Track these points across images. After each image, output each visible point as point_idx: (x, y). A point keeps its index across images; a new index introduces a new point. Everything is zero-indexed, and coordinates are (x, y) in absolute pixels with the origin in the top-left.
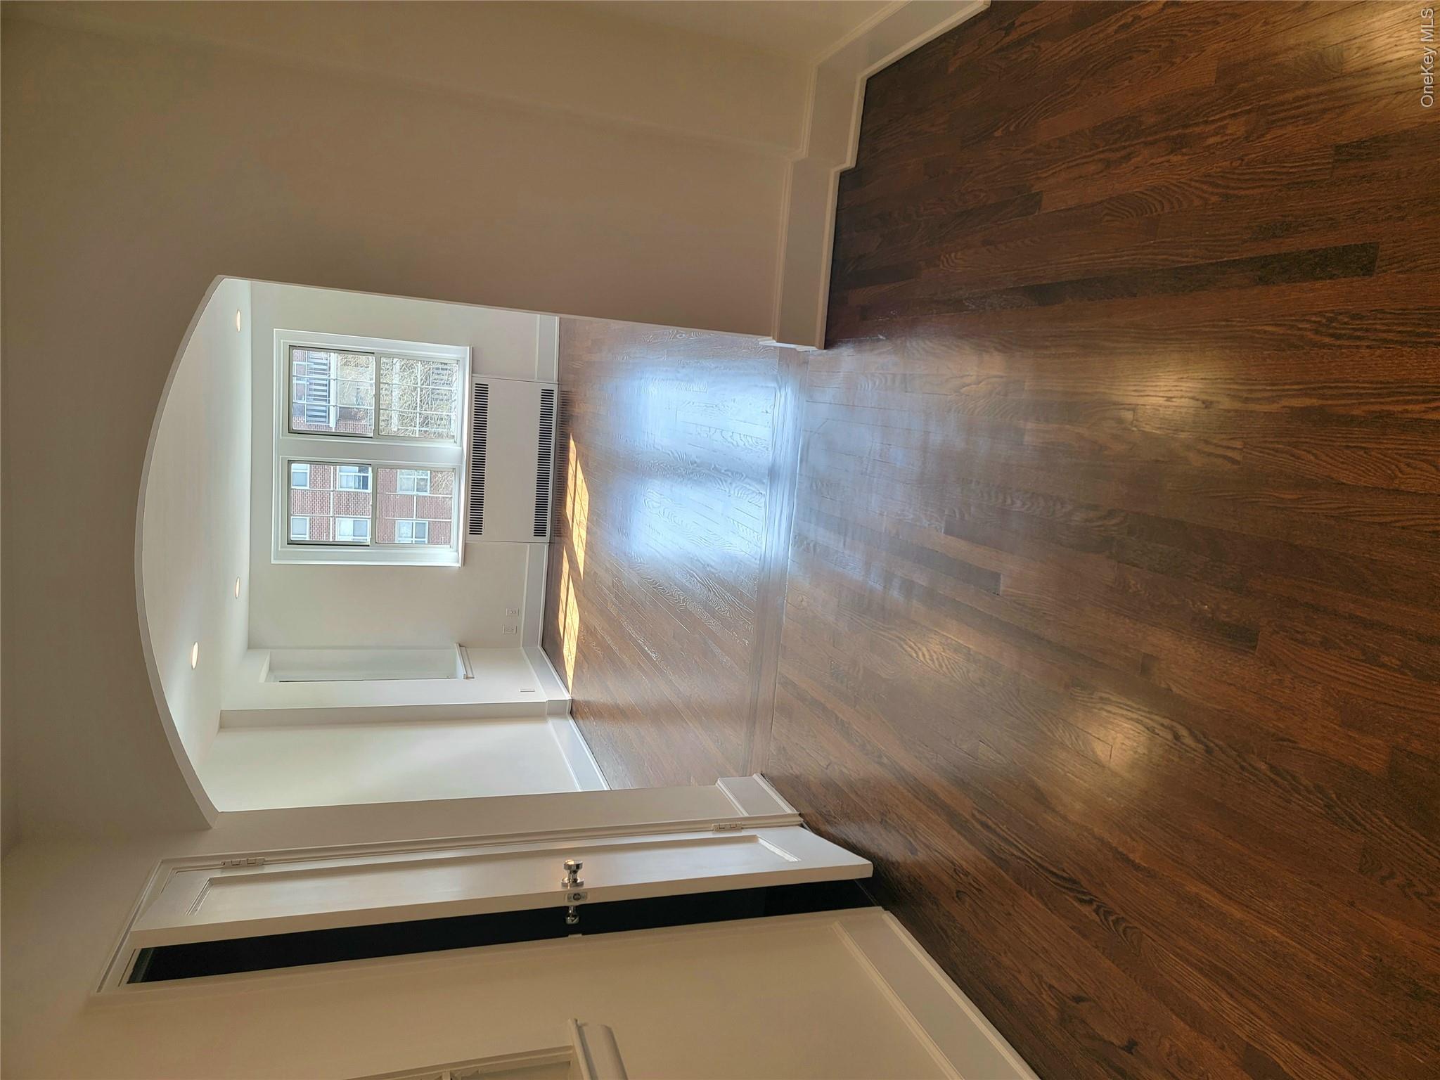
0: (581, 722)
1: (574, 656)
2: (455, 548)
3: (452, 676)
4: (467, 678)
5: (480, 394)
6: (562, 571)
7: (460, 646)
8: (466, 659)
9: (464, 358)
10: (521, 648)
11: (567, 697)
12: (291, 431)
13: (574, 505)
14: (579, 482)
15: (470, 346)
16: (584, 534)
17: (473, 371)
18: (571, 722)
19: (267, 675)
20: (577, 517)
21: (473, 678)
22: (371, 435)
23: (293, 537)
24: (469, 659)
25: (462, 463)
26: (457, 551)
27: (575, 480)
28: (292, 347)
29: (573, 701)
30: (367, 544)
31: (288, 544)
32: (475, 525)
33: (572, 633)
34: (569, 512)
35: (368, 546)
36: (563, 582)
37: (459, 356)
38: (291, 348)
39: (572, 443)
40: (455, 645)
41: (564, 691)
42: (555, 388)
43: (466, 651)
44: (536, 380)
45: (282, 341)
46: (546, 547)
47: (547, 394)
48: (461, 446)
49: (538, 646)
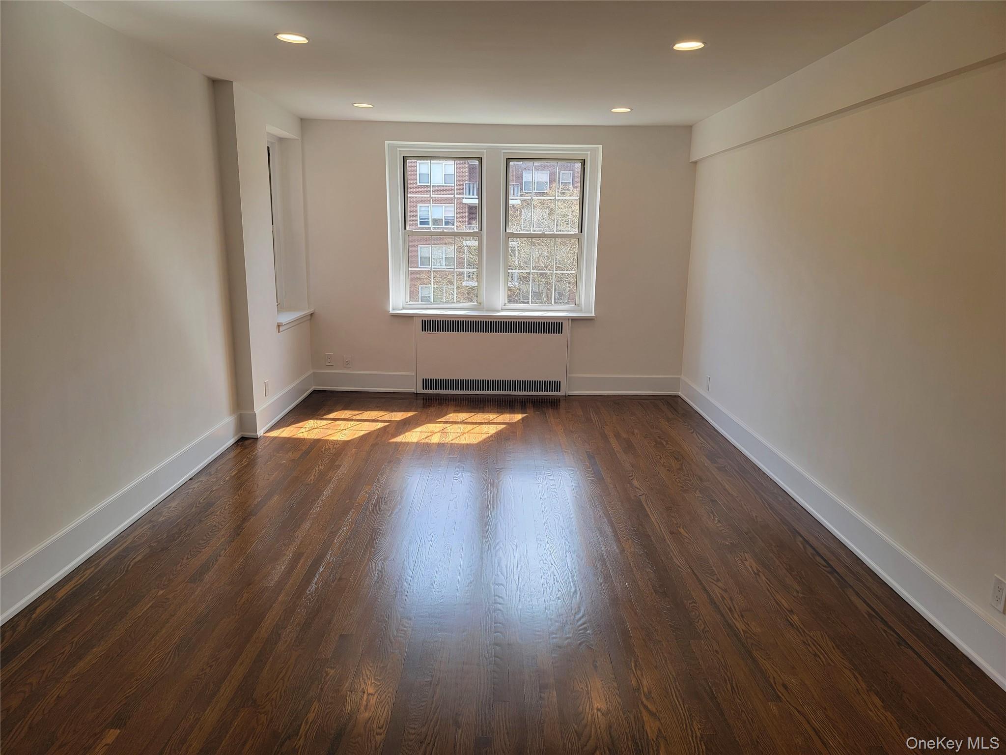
0: (232, 454)
1: (306, 436)
2: (407, 306)
3: (281, 307)
4: (279, 326)
5: (552, 327)
6: (392, 412)
7: (311, 314)
8: (299, 321)
9: (581, 311)
10: (312, 371)
11: (260, 433)
12: (508, 160)
13: (461, 423)
14: (485, 428)
15: (596, 317)
16: (435, 439)
17: (574, 320)
18: (232, 441)
19: (276, 136)
20: (450, 428)
21: (279, 332)
22: (508, 231)
23: (409, 162)
24: (299, 324)
25: (487, 310)
26: (404, 308)
27: (485, 423)
28: (584, 162)
29: (256, 439)
30: (407, 228)
31: (403, 157)
32: (431, 325)
33: (330, 432)
34: (452, 416)
35: (405, 229)
36: (381, 413)
37: (583, 307)
38: (582, 161)
39: (518, 417)
40: (313, 310)
41: (267, 426)
42: (562, 393)
43: (308, 320)
44: (569, 375)
45: (589, 153)
46: (413, 390)
47: (557, 386)
48: (503, 310)
49: (314, 387)
